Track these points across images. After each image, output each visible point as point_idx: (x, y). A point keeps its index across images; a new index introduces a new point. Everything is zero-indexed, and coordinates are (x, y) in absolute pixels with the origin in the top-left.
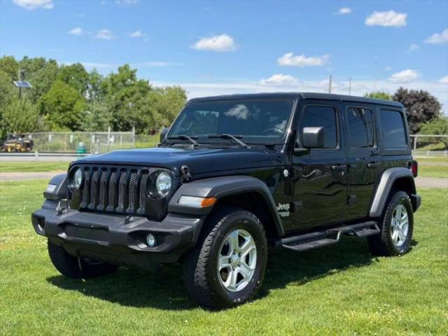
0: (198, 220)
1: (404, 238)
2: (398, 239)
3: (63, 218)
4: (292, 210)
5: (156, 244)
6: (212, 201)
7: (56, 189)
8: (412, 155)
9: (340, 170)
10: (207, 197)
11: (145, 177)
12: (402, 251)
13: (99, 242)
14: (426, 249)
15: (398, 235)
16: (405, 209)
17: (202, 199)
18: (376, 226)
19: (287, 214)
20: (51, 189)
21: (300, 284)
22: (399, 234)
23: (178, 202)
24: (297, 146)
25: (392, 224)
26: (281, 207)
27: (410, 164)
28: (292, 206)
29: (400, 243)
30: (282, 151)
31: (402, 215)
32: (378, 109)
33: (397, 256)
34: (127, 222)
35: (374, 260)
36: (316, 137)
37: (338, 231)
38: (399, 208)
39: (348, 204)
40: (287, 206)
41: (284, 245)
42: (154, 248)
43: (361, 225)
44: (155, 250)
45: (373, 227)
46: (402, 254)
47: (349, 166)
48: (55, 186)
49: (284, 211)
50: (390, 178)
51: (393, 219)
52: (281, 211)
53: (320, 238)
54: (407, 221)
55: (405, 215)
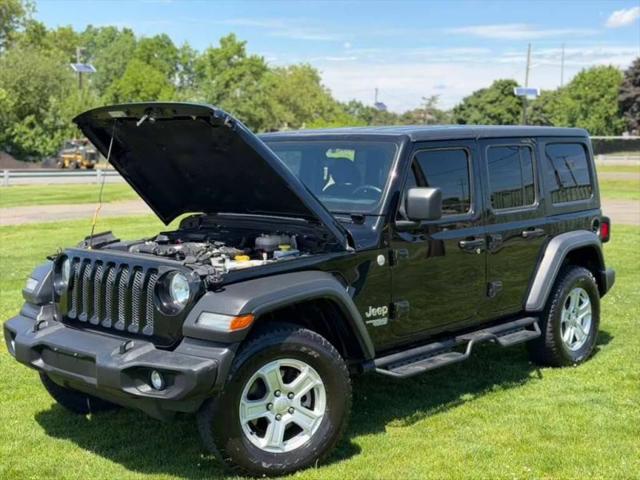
0: (226, 351)
1: (584, 338)
2: (575, 340)
3: (40, 337)
4: (391, 314)
5: (164, 386)
6: (247, 321)
7: (38, 286)
8: (602, 208)
9: (474, 247)
10: (239, 316)
11: (154, 279)
12: (580, 358)
13: (85, 378)
14: (620, 351)
15: (574, 335)
16: (585, 294)
17: (232, 319)
18: (536, 325)
19: (384, 321)
20: (32, 285)
21: (407, 424)
22: (575, 331)
23: (197, 321)
24: (400, 217)
25: (563, 318)
26: (372, 311)
27: (596, 224)
28: (392, 308)
29: (578, 345)
30: (374, 228)
31: (581, 303)
32: (542, 144)
33: (571, 365)
34: (124, 351)
35: (534, 374)
36: (428, 204)
37: (469, 341)
38: (576, 293)
39: (488, 295)
40: (384, 310)
41: (378, 370)
42: (162, 393)
43: (511, 324)
44: (161, 395)
45: (530, 327)
46: (579, 363)
47: (488, 239)
48: (36, 282)
49: (378, 317)
50: (559, 250)
51: (564, 311)
52: (372, 318)
53: (438, 351)
54: (589, 311)
55: (587, 302)
